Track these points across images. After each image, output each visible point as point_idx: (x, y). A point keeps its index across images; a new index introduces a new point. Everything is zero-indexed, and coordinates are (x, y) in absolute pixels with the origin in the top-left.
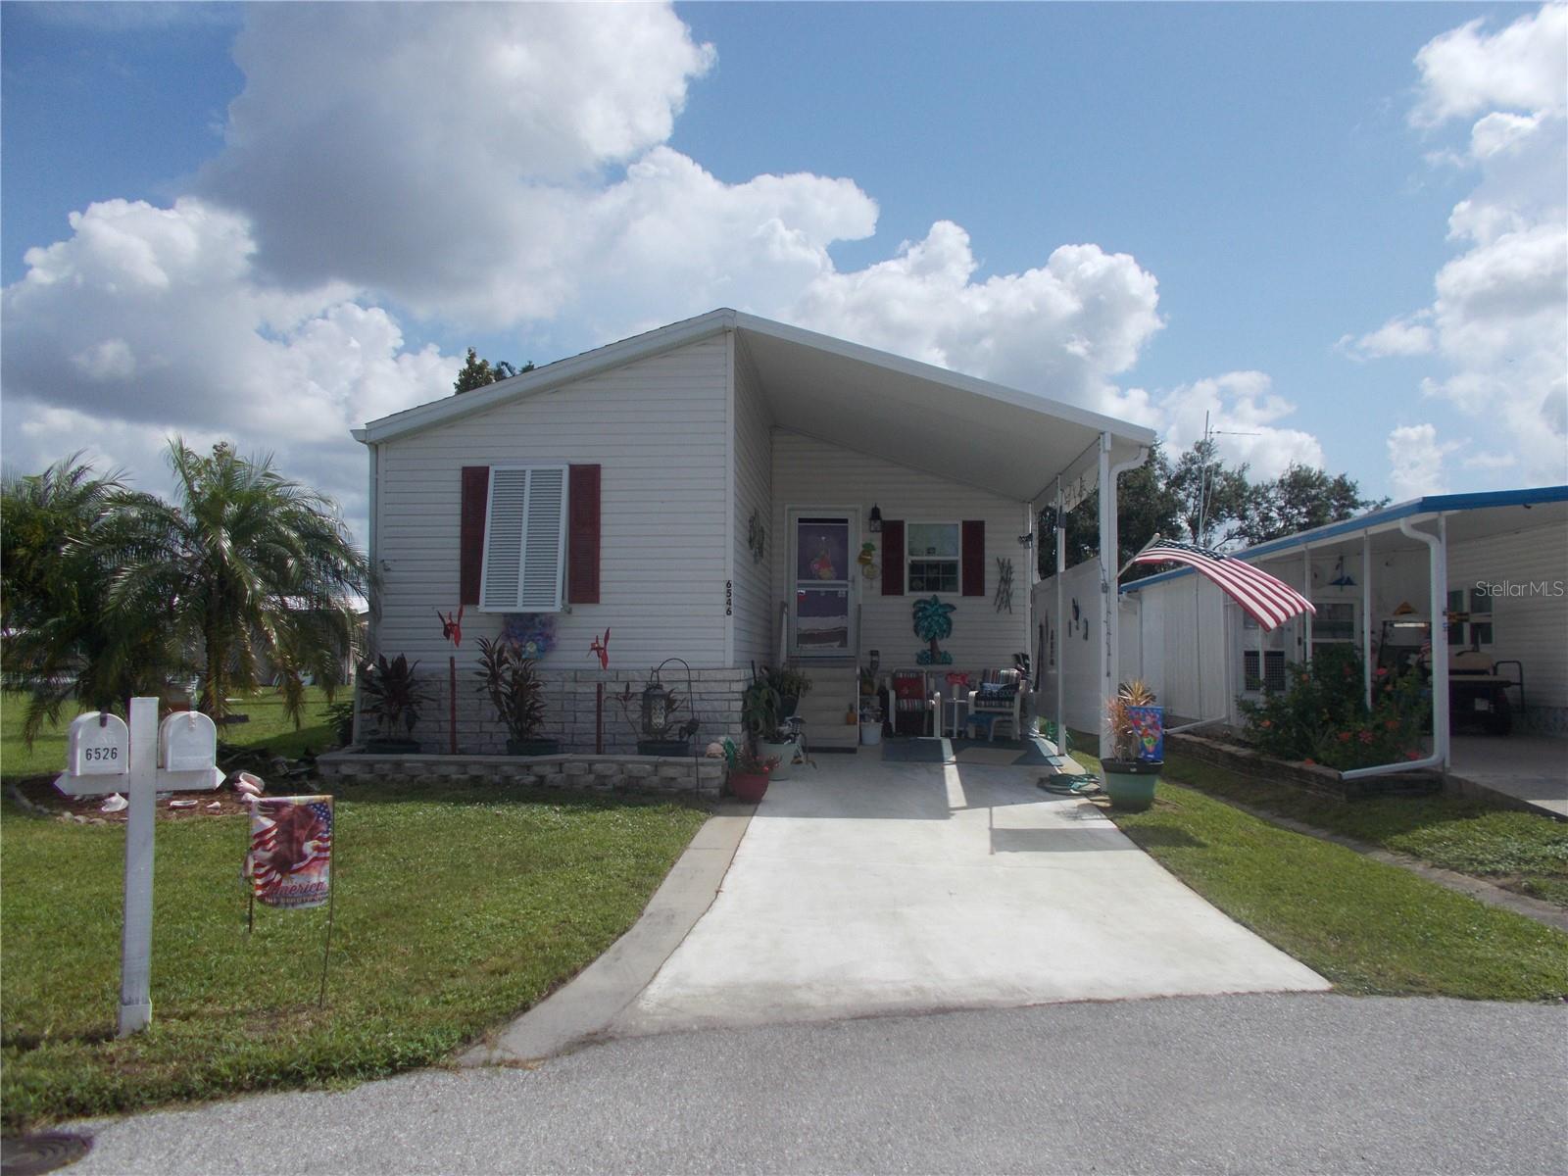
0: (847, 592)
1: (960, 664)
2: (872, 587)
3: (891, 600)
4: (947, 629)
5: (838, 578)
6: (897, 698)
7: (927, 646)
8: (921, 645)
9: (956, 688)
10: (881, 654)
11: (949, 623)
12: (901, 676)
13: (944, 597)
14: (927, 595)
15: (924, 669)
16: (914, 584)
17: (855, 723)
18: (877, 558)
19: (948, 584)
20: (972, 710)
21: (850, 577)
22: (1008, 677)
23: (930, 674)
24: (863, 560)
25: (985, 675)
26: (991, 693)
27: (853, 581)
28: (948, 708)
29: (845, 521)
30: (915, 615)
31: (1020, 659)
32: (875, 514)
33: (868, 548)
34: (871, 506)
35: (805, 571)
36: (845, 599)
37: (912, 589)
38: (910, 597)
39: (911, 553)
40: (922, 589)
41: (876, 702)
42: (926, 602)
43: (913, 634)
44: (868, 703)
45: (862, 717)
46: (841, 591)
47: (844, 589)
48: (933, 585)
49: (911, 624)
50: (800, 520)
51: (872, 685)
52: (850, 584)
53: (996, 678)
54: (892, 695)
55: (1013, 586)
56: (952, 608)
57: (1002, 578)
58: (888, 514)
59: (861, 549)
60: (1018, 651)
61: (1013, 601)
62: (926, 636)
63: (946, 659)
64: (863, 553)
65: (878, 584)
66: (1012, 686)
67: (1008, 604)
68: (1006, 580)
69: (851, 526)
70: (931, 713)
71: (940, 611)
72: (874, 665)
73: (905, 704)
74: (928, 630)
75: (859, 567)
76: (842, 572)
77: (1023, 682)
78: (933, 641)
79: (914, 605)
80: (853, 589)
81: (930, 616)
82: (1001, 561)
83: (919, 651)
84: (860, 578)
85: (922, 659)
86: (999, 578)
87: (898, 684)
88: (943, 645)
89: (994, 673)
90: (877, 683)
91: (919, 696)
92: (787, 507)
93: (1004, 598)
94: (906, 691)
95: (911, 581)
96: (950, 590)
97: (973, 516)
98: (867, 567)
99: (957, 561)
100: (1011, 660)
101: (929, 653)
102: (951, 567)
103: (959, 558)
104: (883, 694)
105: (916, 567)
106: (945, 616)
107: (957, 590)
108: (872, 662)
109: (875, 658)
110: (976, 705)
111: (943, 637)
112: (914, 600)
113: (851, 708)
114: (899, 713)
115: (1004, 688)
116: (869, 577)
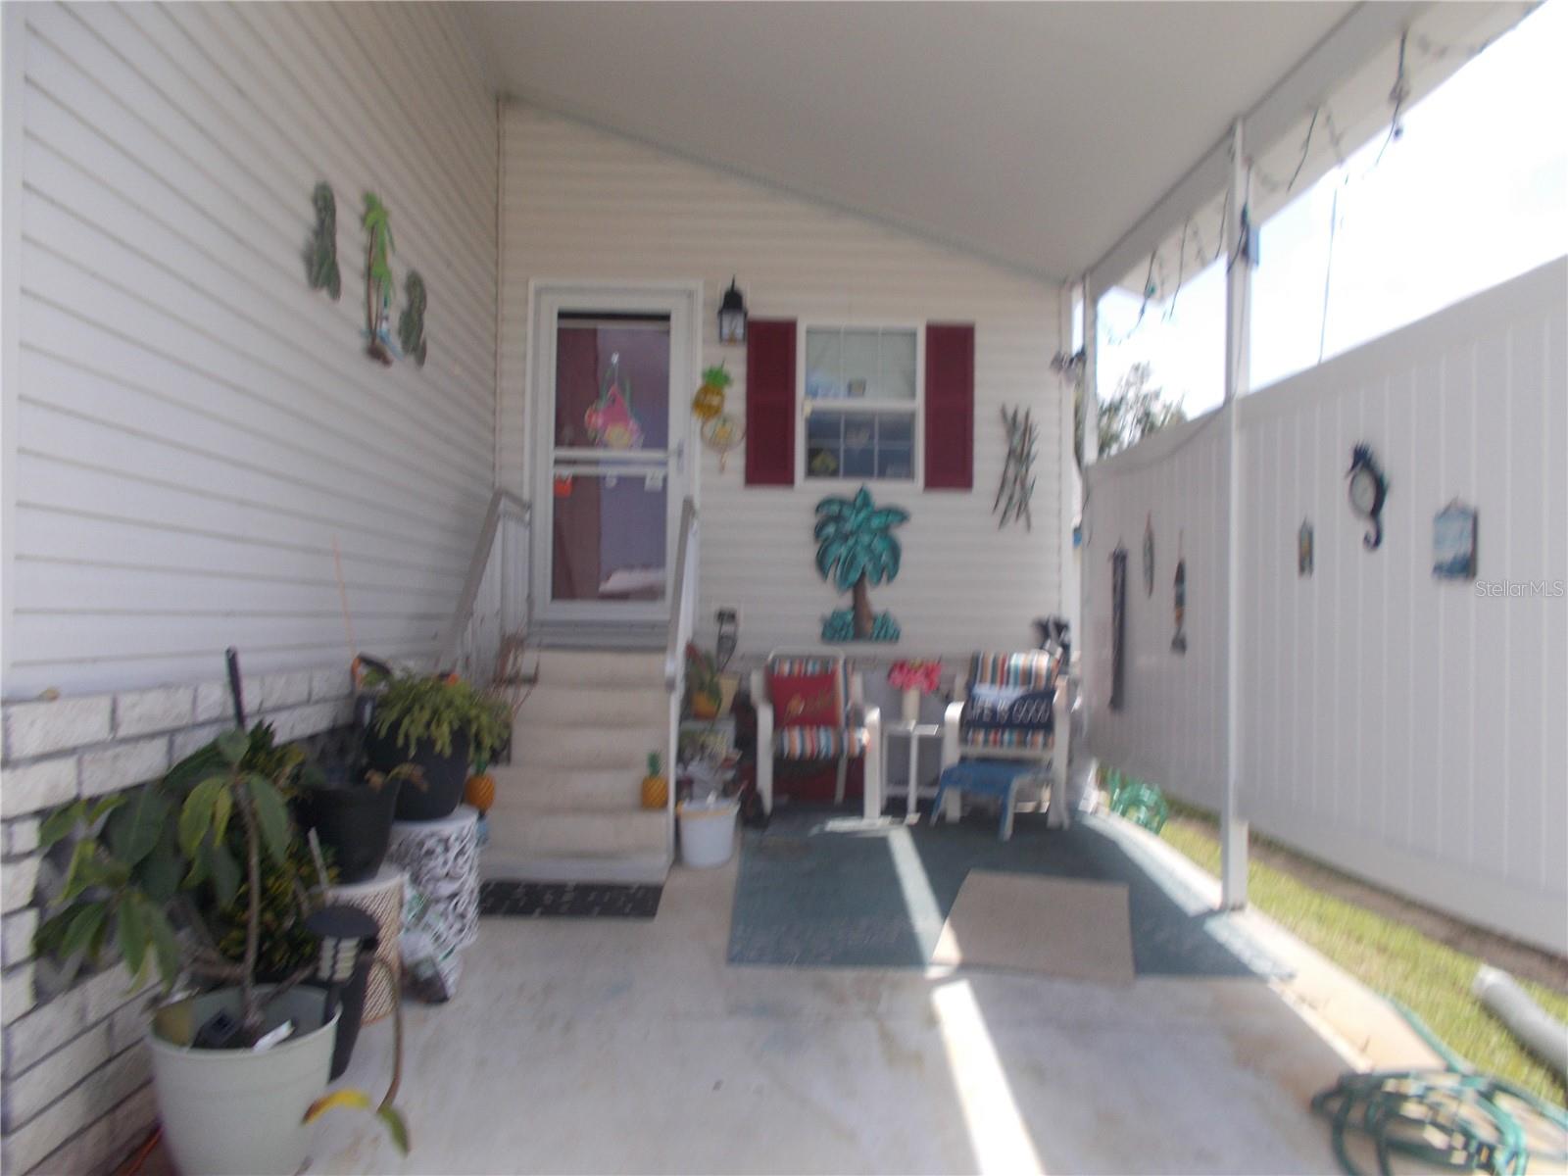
0: (665, 480)
1: (918, 640)
2: (722, 469)
3: (769, 497)
4: (889, 564)
5: (647, 445)
6: (779, 723)
7: (845, 601)
8: (831, 599)
9: (912, 700)
10: (741, 616)
11: (895, 551)
12: (786, 668)
13: (884, 491)
14: (845, 487)
15: (840, 652)
16: (817, 462)
17: (665, 804)
18: (735, 401)
19: (895, 463)
20: (951, 754)
21: (673, 441)
22: (1027, 676)
23: (851, 664)
24: (706, 404)
25: (975, 668)
26: (994, 711)
27: (680, 453)
28: (896, 747)
29: (665, 318)
30: (818, 530)
31: (1050, 631)
32: (733, 301)
33: (715, 381)
34: (723, 287)
35: (570, 426)
36: (661, 496)
37: (811, 472)
38: (808, 492)
39: (812, 393)
40: (834, 473)
41: (723, 741)
42: (842, 503)
43: (812, 573)
44: (703, 747)
45: (684, 786)
46: (652, 477)
47: (659, 473)
48: (860, 466)
49: (810, 552)
50: (563, 315)
51: (715, 693)
52: (673, 462)
53: (1001, 674)
54: (765, 717)
55: (1034, 468)
56: (900, 516)
57: (1011, 453)
58: (762, 305)
59: (699, 383)
60: (1046, 612)
61: (1033, 503)
62: (844, 577)
63: (886, 630)
64: (705, 390)
65: (736, 459)
66: (1038, 694)
67: (1023, 507)
68: (1019, 455)
69: (677, 325)
70: (857, 764)
71: (876, 523)
72: (727, 644)
73: (797, 742)
74: (850, 562)
75: (696, 422)
76: (655, 434)
77: (1061, 684)
78: (858, 589)
79: (819, 508)
80: (680, 469)
81: (852, 533)
82: (1010, 412)
83: (828, 611)
84: (696, 450)
85: (833, 630)
86: (1006, 450)
87: (780, 689)
88: (880, 598)
89: (995, 661)
90: (728, 688)
91: (824, 717)
92: (532, 285)
93: (1015, 496)
94: (797, 706)
95: (812, 454)
96: (897, 476)
97: (951, 313)
98: (712, 423)
99: (912, 415)
100: (1029, 633)
101: (850, 617)
102: (900, 429)
103: (918, 404)
104: (744, 711)
105: (823, 428)
106: (884, 532)
107: (909, 475)
108: (721, 638)
109: (727, 628)
110: (963, 739)
111: (879, 580)
112: (816, 499)
113: (654, 762)
114: (781, 762)
115: (1023, 699)
116: (717, 444)
